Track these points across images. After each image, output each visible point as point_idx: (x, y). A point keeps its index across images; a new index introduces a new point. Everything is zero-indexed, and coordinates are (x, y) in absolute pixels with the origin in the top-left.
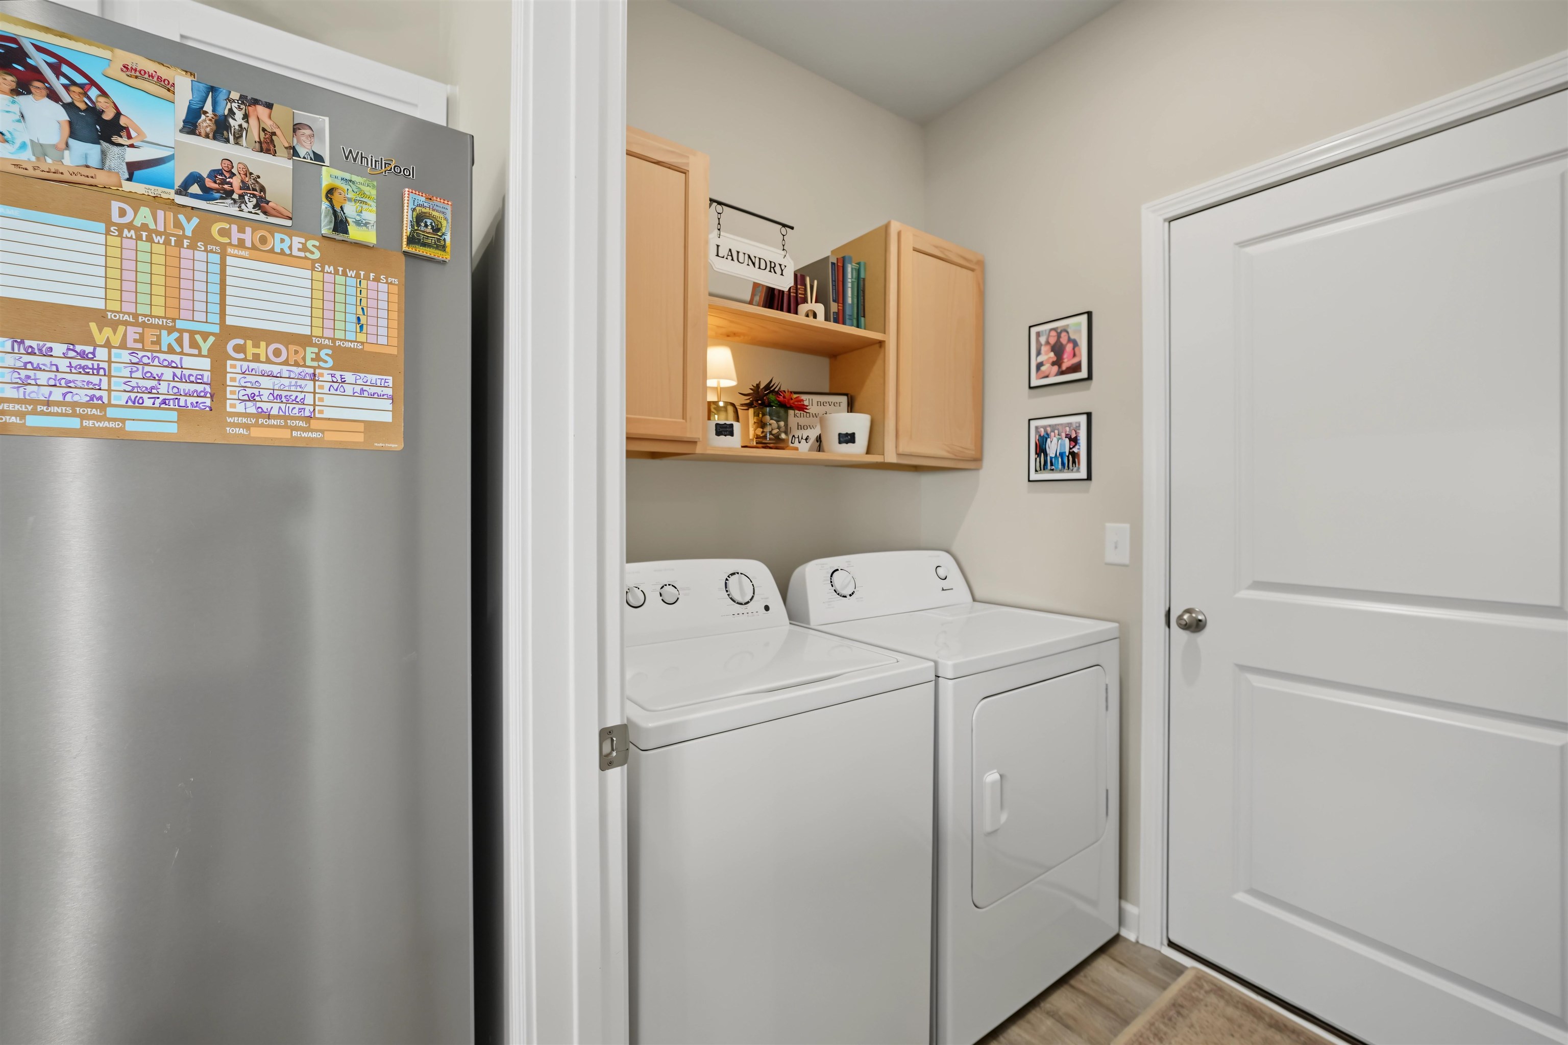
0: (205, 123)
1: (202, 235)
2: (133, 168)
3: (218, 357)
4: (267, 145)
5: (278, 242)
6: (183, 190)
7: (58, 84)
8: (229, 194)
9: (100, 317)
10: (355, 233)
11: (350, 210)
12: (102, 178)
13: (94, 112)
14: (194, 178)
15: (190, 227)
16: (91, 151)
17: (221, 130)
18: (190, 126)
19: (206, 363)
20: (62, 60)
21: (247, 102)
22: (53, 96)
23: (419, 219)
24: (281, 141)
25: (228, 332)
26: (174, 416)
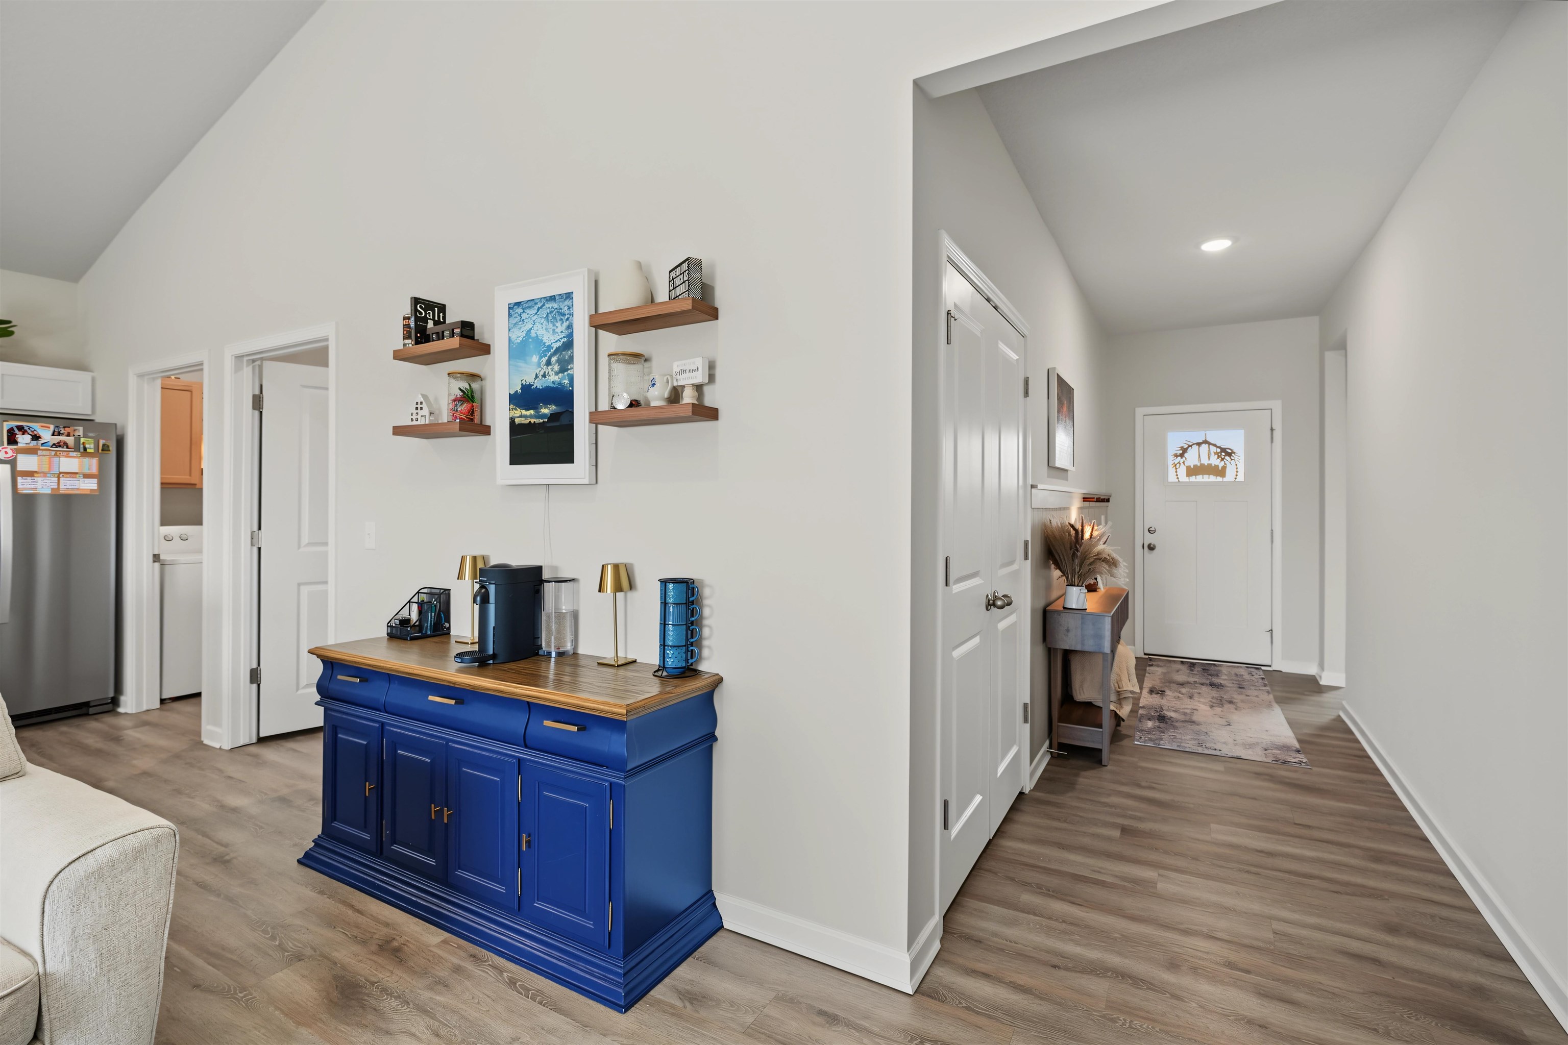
0: (56, 433)
1: (55, 455)
2: (42, 444)
3: (59, 478)
4: (68, 435)
5: (71, 454)
6: (52, 447)
7: (29, 431)
8: (60, 446)
9: (36, 472)
10: (88, 450)
11: (87, 446)
12: (37, 447)
13: (36, 435)
14: (54, 444)
15: (53, 453)
16: (35, 442)
17: (59, 434)
18: (53, 435)
19: (57, 479)
20: (30, 427)
21: (64, 427)
22: (28, 434)
23: (104, 445)
24: (71, 434)
25: (61, 473)
26: (50, 489)
